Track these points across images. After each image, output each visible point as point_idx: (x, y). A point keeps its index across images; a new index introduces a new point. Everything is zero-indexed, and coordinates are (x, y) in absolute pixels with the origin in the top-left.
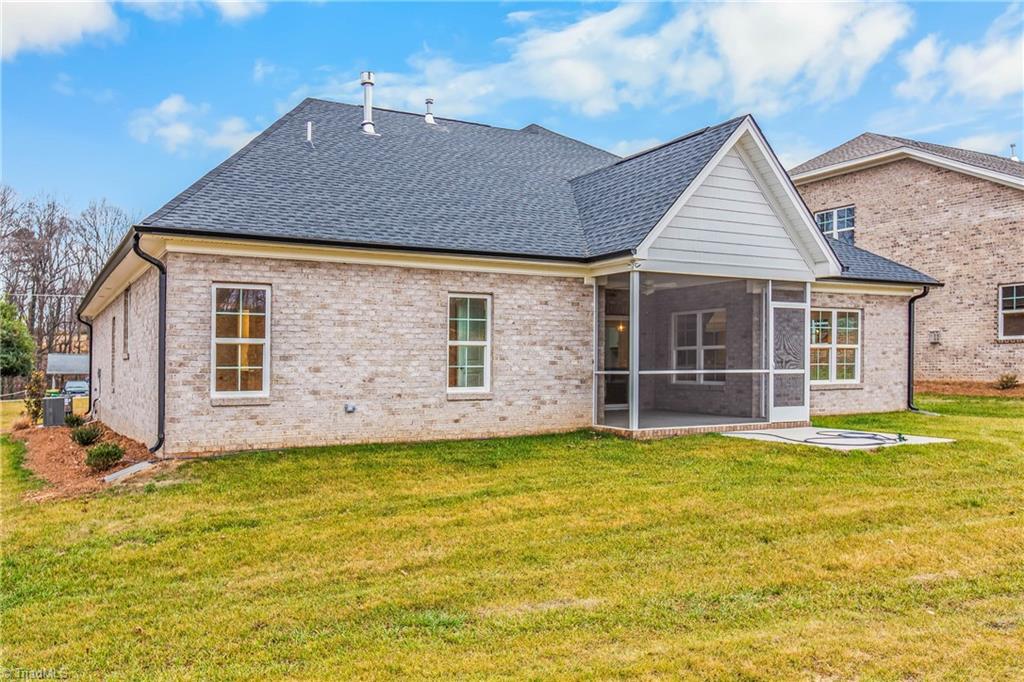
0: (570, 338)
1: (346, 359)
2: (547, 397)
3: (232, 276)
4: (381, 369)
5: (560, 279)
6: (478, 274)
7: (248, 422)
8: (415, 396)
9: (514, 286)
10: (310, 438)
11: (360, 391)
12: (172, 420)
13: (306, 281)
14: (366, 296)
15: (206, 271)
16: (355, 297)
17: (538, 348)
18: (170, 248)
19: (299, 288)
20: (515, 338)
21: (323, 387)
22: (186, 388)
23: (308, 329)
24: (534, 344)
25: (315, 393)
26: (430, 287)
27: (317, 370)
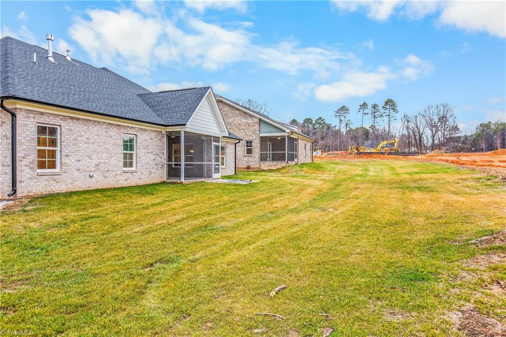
0: (159, 151)
1: (90, 157)
2: (152, 171)
3: (45, 121)
4: (102, 161)
5: (156, 131)
6: (132, 127)
7: (52, 182)
8: (113, 171)
9: (143, 133)
10: (77, 187)
11: (94, 169)
12: (20, 182)
13: (74, 125)
14: (96, 133)
15: (34, 118)
16: (92, 133)
17: (150, 154)
18: (18, 106)
19: (72, 128)
20: (143, 151)
21: (81, 168)
22: (26, 168)
23: (75, 145)
24: (149, 153)
25: (78, 170)
26: (117, 131)
27: (79, 161)
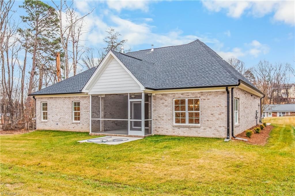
0: (95, 110)
1: (56, 115)
4: (61, 117)
6: (77, 97)
7: (45, 125)
8: (67, 122)
9: (84, 99)
10: (52, 128)
11: (58, 121)
12: (37, 124)
14: (59, 103)
15: (40, 100)
18: (36, 97)
19: (51, 102)
20: (84, 110)
21: (54, 120)
22: (38, 119)
23: (51, 109)
25: (53, 121)
26: (69, 100)
27: (53, 117)
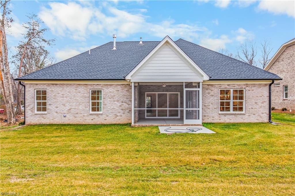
0: (126, 100)
1: (64, 105)
2: (119, 114)
3: (38, 88)
4: (72, 107)
5: (122, 85)
6: (98, 84)
7: (42, 118)
8: (81, 114)
9: (108, 87)
10: (56, 122)
11: (67, 112)
12: (27, 117)
13: (55, 88)
14: (68, 91)
15: (33, 87)
16: (66, 91)
17: (116, 102)
18: (26, 83)
19: (53, 90)
20: (109, 100)
21: (58, 111)
22: (29, 111)
23: (54, 99)
24: (115, 101)
25: (56, 112)
26: (85, 88)
27: (57, 107)
